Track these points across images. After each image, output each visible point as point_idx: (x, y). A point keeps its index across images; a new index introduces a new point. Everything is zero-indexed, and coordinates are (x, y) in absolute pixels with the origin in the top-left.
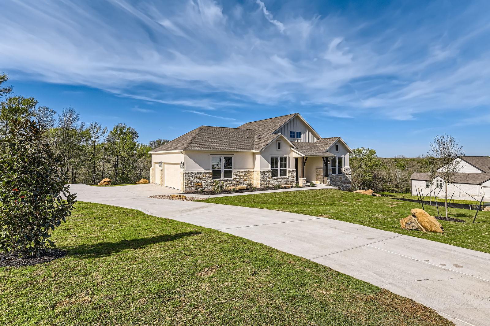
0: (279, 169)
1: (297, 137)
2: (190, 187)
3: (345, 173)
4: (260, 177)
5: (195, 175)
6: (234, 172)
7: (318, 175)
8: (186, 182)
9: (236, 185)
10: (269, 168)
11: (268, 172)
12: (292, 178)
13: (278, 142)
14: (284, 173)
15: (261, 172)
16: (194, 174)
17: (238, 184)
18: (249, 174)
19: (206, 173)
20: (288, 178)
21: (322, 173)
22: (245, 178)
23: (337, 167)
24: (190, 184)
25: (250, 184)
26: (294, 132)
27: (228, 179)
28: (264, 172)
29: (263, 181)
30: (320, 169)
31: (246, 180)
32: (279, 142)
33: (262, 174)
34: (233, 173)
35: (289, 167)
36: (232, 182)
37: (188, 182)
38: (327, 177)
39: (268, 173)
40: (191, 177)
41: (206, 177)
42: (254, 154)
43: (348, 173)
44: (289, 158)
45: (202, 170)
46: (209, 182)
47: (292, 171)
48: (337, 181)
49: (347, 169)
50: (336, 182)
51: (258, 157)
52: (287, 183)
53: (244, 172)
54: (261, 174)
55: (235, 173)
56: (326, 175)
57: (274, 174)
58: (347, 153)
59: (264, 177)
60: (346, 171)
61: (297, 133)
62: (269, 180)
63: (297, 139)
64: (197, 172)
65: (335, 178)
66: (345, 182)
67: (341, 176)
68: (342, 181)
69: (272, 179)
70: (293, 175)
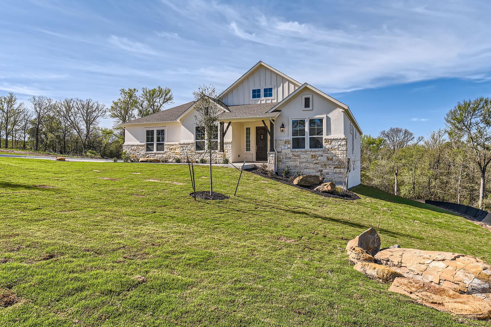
0: (206, 140)
1: (265, 96)
3: (328, 147)
9: (167, 158)
10: (192, 140)
11: (189, 144)
15: (180, 144)
16: (130, 146)
17: (169, 158)
19: (139, 146)
22: (176, 151)
23: (307, 137)
26: (259, 90)
27: (161, 152)
28: (184, 144)
29: (183, 155)
31: (177, 154)
33: (182, 147)
36: (163, 155)
39: (189, 146)
40: (128, 149)
41: (139, 150)
43: (336, 147)
45: (139, 143)
46: (142, 154)
47: (226, 144)
50: (300, 163)
52: (216, 159)
53: (175, 145)
54: (180, 147)
56: (271, 149)
57: (199, 147)
59: (184, 150)
60: (331, 144)
61: (265, 90)
62: (191, 154)
63: (265, 99)
64: (132, 144)
65: (299, 156)
66: (329, 165)
67: (316, 153)
68: (317, 161)
69: (195, 154)
70: (226, 149)
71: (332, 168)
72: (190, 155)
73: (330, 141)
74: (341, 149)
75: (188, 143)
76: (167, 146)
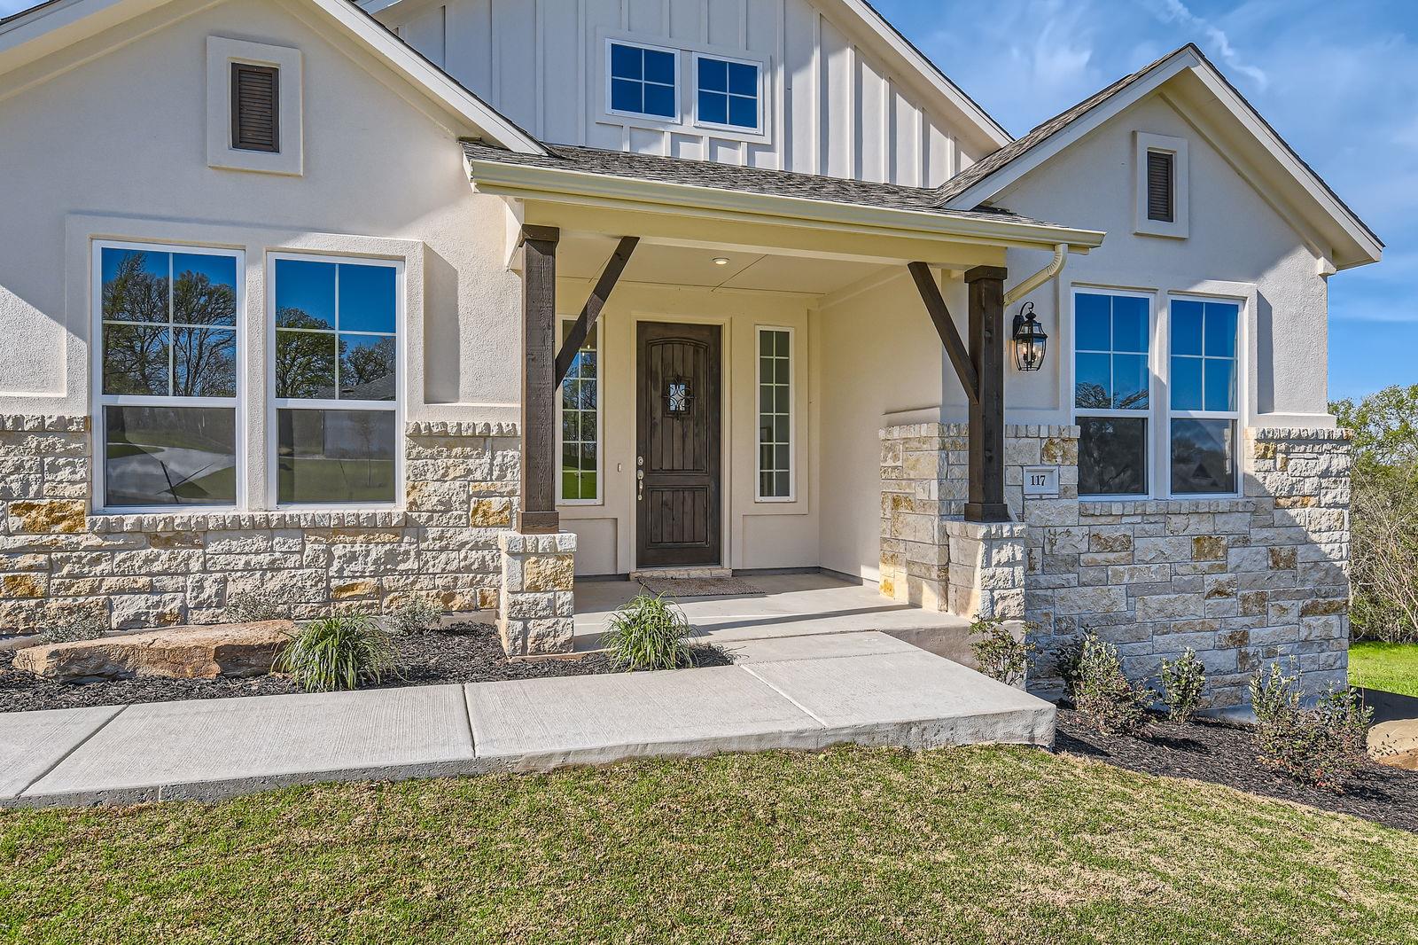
0: (252, 403)
1: (710, 110)
3: (1274, 482)
7: (896, 503)
10: (45, 383)
12: (467, 535)
13: (232, 52)
14: (340, 462)
20: (408, 525)
21: (928, 471)
23: (1159, 416)
26: (663, 61)
30: (912, 432)
32: (254, 55)
35: (440, 391)
38: (981, 530)
43: (1308, 486)
44: (441, 278)
47: (483, 440)
48: (1154, 574)
49: (1300, 440)
50: (1132, 592)
56: (977, 499)
58: (1286, 251)
60: (1284, 468)
61: (710, 71)
62: (43, 549)
63: (706, 135)
65: (1127, 544)
66: (1277, 596)
67: (1220, 519)
68: (1224, 578)
69: (96, 541)
70: (490, 494)
71: (1293, 616)
72: (26, 560)
73: (1282, 446)
74: (1328, 499)
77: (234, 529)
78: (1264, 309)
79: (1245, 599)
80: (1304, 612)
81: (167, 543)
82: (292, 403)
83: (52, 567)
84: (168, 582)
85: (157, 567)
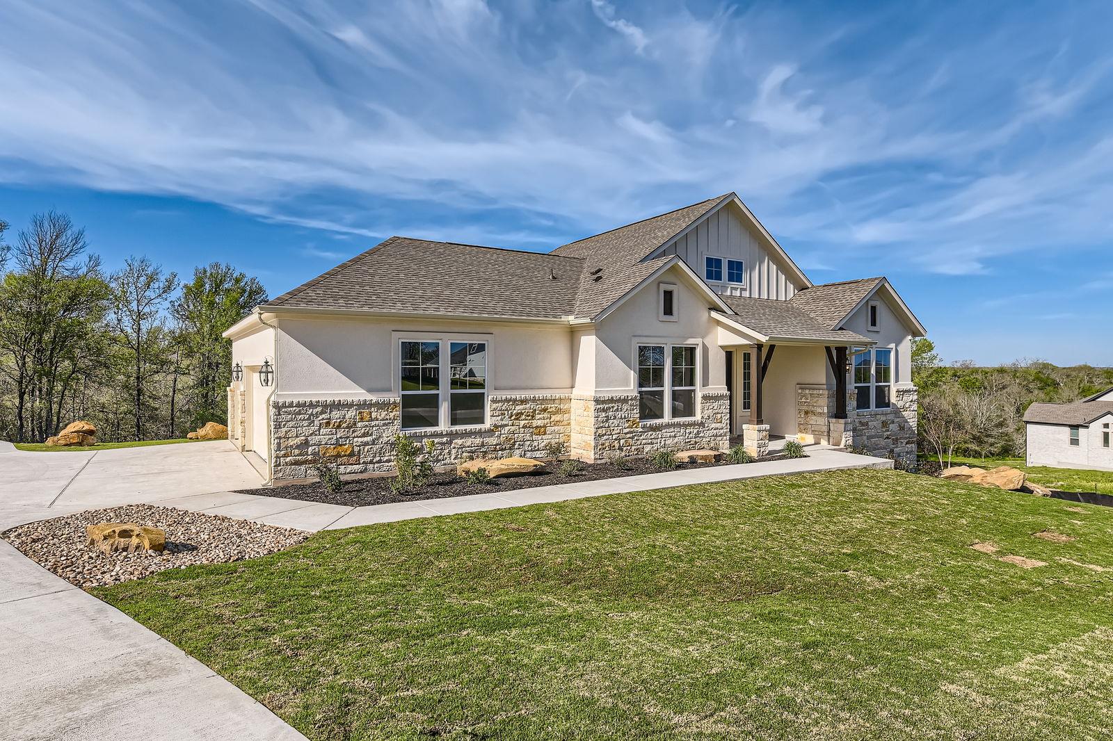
0: (667, 389)
1: (731, 279)
2: (297, 463)
3: (900, 404)
4: (593, 420)
5: (322, 413)
6: (494, 401)
7: (806, 413)
8: (279, 444)
9: (502, 450)
10: (629, 386)
11: (625, 401)
12: (714, 425)
13: (663, 287)
14: (684, 405)
15: (597, 401)
16: (319, 409)
17: (510, 449)
18: (552, 407)
19: (371, 405)
20: (702, 424)
21: (823, 404)
22: (535, 423)
23: (873, 384)
24: (297, 452)
25: (556, 450)
26: (719, 262)
27: (469, 427)
28: (612, 400)
29: (605, 437)
30: (815, 392)
31: (541, 431)
32: (669, 288)
33: (604, 410)
34: (488, 408)
35: (705, 383)
36: (486, 440)
37: (291, 442)
38: (842, 421)
39: (625, 407)
40: (306, 423)
41: (373, 423)
42: (573, 333)
43: (908, 405)
44: (705, 350)
45: (358, 394)
46: (386, 439)
47: (717, 398)
48: (873, 432)
49: (906, 391)
51: (589, 343)
52: (696, 443)
53: (534, 400)
54: (597, 410)
55: (495, 406)
56: (840, 412)
57: (649, 407)
58: (904, 335)
59: (611, 421)
60: (902, 400)
61: (731, 264)
62: (631, 432)
63: (730, 286)
64: (329, 399)
65: (867, 424)
66: (900, 438)
67: (887, 416)
68: (889, 433)
69: (641, 430)
70: (718, 413)
71: (904, 444)
72: (628, 436)
73: (901, 393)
74: (912, 409)
75: (622, 397)
76: (500, 404)
77: (668, 426)
78: (897, 351)
79: (893, 440)
80: (907, 444)
81: (654, 430)
82: (676, 388)
83: (632, 438)
84: (655, 441)
85: (652, 437)
